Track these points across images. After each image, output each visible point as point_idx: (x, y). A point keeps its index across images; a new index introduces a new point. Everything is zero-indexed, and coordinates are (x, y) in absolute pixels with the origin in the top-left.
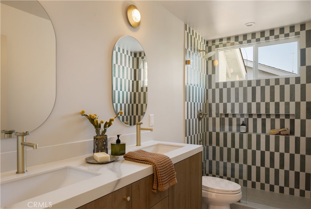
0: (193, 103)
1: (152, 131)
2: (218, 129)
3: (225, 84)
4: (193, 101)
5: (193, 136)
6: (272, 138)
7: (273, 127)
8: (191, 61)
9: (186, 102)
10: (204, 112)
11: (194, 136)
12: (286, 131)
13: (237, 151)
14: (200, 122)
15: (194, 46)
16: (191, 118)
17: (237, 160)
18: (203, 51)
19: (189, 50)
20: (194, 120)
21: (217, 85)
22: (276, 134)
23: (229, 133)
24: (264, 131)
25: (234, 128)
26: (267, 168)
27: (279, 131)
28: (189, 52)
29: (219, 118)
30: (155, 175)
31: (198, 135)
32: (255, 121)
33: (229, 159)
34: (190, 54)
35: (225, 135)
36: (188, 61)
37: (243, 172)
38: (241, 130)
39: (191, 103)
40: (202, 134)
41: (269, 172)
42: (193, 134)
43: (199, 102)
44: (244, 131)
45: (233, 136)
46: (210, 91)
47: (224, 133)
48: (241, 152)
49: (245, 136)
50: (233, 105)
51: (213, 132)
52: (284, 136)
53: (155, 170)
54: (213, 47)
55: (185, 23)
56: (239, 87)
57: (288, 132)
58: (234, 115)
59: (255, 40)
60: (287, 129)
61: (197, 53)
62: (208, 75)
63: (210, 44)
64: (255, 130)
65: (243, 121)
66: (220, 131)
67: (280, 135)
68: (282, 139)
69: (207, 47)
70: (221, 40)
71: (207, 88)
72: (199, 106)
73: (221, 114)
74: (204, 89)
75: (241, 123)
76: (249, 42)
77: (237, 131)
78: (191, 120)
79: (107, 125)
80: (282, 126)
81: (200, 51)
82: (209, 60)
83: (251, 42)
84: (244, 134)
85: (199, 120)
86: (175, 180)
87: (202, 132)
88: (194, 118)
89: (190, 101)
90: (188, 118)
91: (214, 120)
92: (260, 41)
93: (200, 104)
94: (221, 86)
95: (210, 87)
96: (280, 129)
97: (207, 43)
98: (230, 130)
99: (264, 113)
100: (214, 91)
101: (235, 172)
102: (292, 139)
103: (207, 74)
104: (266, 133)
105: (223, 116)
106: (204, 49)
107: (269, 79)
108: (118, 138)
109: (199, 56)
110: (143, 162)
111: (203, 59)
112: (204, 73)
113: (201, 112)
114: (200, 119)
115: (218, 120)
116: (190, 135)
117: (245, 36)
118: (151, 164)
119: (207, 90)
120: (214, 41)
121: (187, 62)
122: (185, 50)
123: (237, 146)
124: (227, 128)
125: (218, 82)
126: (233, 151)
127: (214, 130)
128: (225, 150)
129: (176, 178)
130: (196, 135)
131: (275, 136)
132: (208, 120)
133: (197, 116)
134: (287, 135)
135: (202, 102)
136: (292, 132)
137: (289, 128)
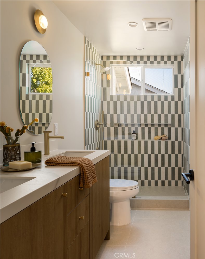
0: (91, 113)
1: (63, 139)
2: (112, 138)
3: (118, 97)
4: (91, 112)
5: (91, 145)
6: (156, 143)
7: (156, 134)
8: (90, 73)
9: (85, 112)
10: (100, 122)
11: (93, 144)
12: (165, 137)
13: (129, 156)
14: (97, 131)
15: (92, 59)
16: (90, 128)
17: (129, 164)
18: (99, 65)
19: (88, 62)
20: (92, 129)
21: (112, 97)
22: (158, 139)
23: (123, 141)
24: (150, 137)
25: (127, 136)
26: (153, 167)
27: (161, 137)
28: (88, 64)
29: (113, 128)
30: (82, 174)
31: (95, 144)
32: (143, 129)
33: (122, 164)
34: (88, 67)
35: (119, 142)
36: (87, 72)
37: (134, 172)
38: (132, 138)
39: (90, 113)
40: (98, 142)
41: (154, 170)
42: (91, 143)
43: (96, 113)
44: (135, 138)
45: (126, 143)
46: (105, 103)
47: (118, 141)
48: (133, 156)
49: (136, 143)
50: (126, 116)
51: (108, 141)
52: (164, 141)
53: (82, 170)
54: (108, 62)
55: (84, 37)
56: (131, 100)
57: (167, 137)
58: (127, 125)
59: (143, 62)
60: (166, 135)
61: (94, 66)
62: (103, 88)
63: (105, 59)
64: (143, 138)
65: (134, 130)
66: (115, 139)
67: (161, 140)
68: (163, 143)
69: (102, 62)
70: (115, 57)
71: (103, 100)
72: (96, 116)
73: (115, 124)
74: (100, 101)
75: (132, 132)
76: (138, 63)
77: (129, 139)
78: (90, 129)
79: (20, 133)
80: (163, 133)
81: (97, 65)
82: (103, 74)
83: (140, 64)
84: (135, 141)
85: (96, 130)
86: (96, 179)
87: (98, 141)
88: (92, 127)
89: (88, 111)
90: (87, 128)
91: (109, 130)
92: (147, 64)
93: (97, 114)
94: (115, 99)
95: (105, 99)
96: (162, 135)
97: (102, 57)
98: (123, 138)
99: (150, 123)
100: (108, 103)
101: (128, 173)
102: (170, 142)
103: (102, 86)
104: (152, 139)
105: (117, 126)
106: (100, 63)
107: (154, 96)
108: (33, 146)
109: (95, 69)
110: (69, 165)
111: (99, 72)
112: (100, 86)
113: (98, 122)
114: (97, 128)
115: (112, 129)
116: (89, 144)
117: (135, 57)
118: (78, 165)
119: (102, 102)
120: (108, 57)
121: (87, 74)
122: (85, 62)
123: (129, 151)
124: (120, 136)
125: (112, 95)
126: (126, 156)
127: (109, 139)
128: (119, 156)
129: (96, 178)
130: (94, 144)
131: (158, 141)
132: (103, 129)
133: (95, 126)
134: (166, 140)
135: (98, 113)
136: (169, 138)
137: (167, 135)
